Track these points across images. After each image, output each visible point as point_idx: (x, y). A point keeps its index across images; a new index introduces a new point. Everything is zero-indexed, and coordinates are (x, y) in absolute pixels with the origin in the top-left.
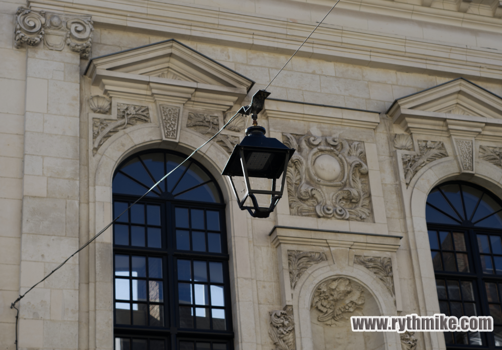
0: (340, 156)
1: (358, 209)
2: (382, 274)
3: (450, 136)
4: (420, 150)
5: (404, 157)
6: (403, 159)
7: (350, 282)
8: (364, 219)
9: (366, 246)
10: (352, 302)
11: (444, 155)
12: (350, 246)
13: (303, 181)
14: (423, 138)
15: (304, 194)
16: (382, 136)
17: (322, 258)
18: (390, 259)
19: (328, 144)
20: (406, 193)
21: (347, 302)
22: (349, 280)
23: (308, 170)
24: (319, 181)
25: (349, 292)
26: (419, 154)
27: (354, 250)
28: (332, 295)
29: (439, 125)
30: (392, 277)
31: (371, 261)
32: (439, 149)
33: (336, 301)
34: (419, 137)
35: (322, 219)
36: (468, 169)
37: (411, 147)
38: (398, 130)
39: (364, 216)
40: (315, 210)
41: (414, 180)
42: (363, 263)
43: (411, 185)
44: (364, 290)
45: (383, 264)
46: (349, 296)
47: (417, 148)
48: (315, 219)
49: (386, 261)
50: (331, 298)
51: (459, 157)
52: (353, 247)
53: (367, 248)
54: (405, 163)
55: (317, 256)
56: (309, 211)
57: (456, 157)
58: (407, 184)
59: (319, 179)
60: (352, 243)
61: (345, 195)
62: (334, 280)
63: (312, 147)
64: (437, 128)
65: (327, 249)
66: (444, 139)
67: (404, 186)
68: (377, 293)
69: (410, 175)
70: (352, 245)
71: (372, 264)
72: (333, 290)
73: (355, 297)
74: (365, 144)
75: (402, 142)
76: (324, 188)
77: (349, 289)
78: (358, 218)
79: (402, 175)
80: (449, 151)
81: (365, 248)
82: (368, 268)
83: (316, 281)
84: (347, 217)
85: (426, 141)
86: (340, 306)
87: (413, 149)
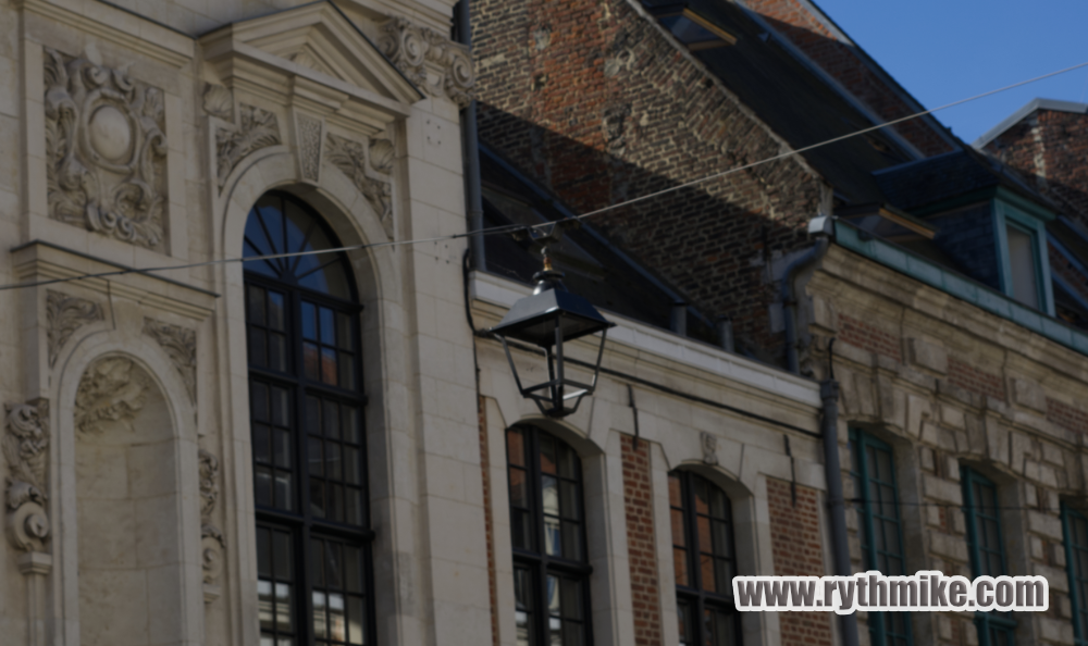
0: (132, 114)
1: (146, 223)
2: (181, 360)
3: (288, 106)
4: (244, 125)
5: (220, 133)
6: (217, 137)
7: (131, 368)
8: (154, 245)
9: (165, 304)
10: (123, 403)
11: (276, 141)
12: (139, 299)
13: (72, 154)
14: (248, 99)
15: (72, 180)
16: (187, 82)
17: (95, 313)
18: (194, 332)
19: (115, 86)
20: (218, 204)
21: (115, 401)
22: (132, 363)
23: (81, 131)
24: (97, 159)
25: (123, 385)
26: (241, 131)
27: (143, 307)
28: (96, 385)
29: (278, 82)
30: (195, 368)
31: (166, 331)
32: (271, 127)
33: (98, 396)
34: (244, 96)
35: (94, 236)
36: (310, 178)
37: (228, 114)
38: (211, 76)
39: (155, 240)
40: (85, 215)
41: (230, 182)
42: (154, 334)
43: (226, 191)
44: (150, 385)
45: (183, 340)
46: (121, 391)
47: (238, 119)
48: (84, 232)
49: (189, 335)
50: (93, 390)
51: (299, 150)
52: (144, 301)
53: (165, 307)
54: (220, 146)
55: (88, 307)
56: (72, 214)
57: (293, 149)
58: (221, 189)
59: (97, 156)
60: (145, 294)
61: (131, 193)
62: (109, 359)
63: (91, 86)
64: (274, 86)
65: (104, 298)
66: (276, 108)
67: (215, 191)
68: (173, 396)
69: (226, 171)
70: (144, 297)
71: (168, 339)
72: (101, 376)
73: (131, 395)
74: (167, 96)
75: (216, 101)
76: (101, 174)
77: (126, 379)
78: (146, 243)
79: (214, 168)
80: (284, 134)
81: (160, 305)
82: (161, 344)
83: (87, 359)
84: (134, 239)
85: (253, 108)
86: (100, 406)
87: (233, 121)
